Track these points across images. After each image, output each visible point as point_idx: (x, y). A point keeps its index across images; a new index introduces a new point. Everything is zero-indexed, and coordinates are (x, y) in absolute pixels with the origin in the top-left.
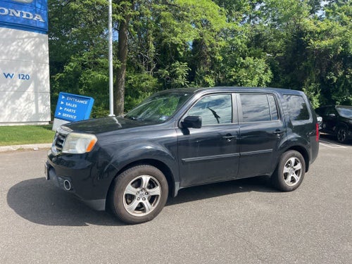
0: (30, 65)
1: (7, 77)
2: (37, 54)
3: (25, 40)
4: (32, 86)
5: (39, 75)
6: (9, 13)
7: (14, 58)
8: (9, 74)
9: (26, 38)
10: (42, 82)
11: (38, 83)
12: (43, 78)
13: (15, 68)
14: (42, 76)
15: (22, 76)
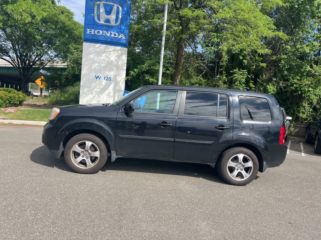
0: (112, 71)
1: (97, 78)
2: (118, 62)
3: (112, 52)
4: (112, 85)
5: (118, 78)
6: (103, 34)
7: (103, 65)
8: (98, 77)
9: (112, 51)
10: (119, 83)
11: (117, 84)
12: (120, 81)
13: (102, 73)
14: (120, 79)
15: (106, 78)
